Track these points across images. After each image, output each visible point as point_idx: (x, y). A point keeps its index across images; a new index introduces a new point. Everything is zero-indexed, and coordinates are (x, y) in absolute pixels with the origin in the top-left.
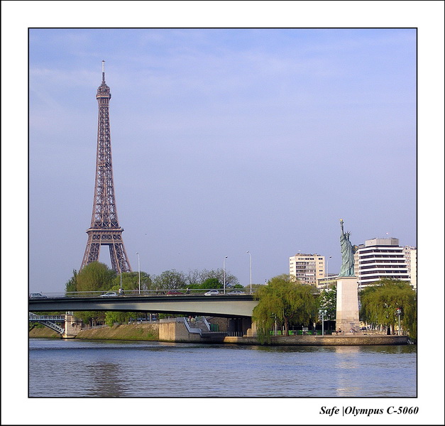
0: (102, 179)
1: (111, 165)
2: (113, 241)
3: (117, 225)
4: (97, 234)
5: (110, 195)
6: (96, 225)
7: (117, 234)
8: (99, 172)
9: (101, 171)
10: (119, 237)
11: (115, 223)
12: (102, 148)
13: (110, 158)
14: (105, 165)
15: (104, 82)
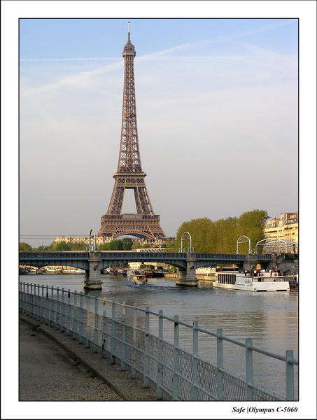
0: (127, 129)
1: (135, 116)
2: (137, 185)
3: (141, 170)
4: (122, 178)
5: (134, 143)
6: (121, 170)
7: (140, 178)
8: (125, 123)
9: (126, 121)
10: (142, 181)
11: (139, 168)
12: (128, 101)
13: (135, 109)
14: (130, 117)
15: (129, 41)
